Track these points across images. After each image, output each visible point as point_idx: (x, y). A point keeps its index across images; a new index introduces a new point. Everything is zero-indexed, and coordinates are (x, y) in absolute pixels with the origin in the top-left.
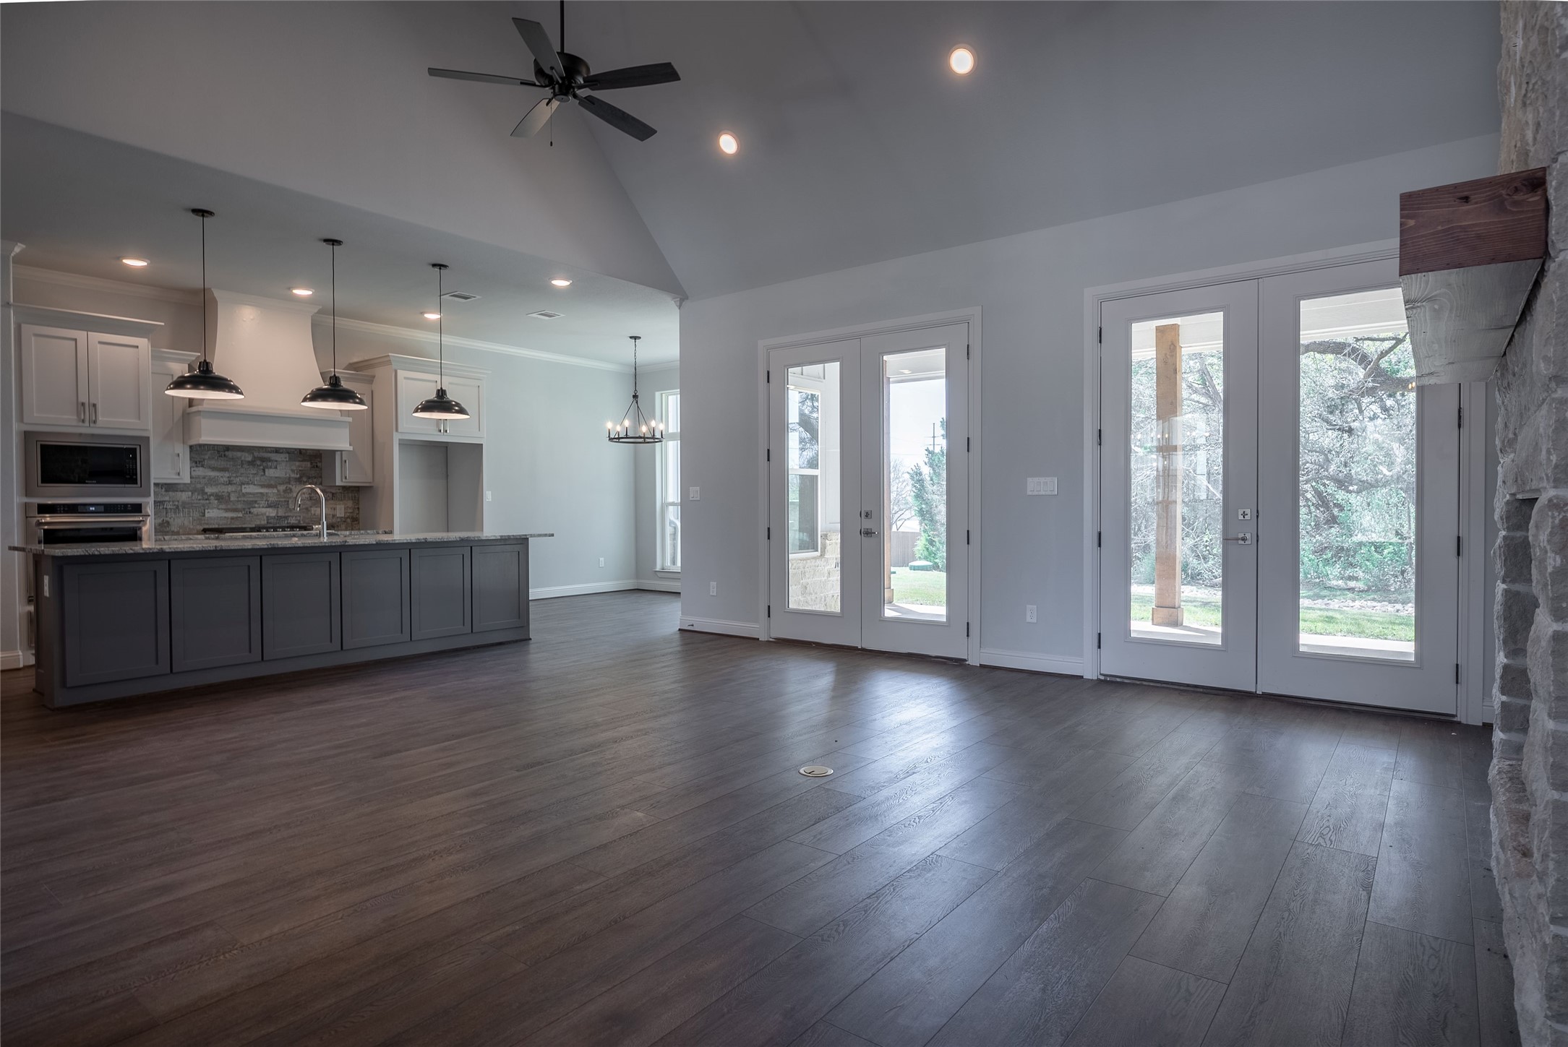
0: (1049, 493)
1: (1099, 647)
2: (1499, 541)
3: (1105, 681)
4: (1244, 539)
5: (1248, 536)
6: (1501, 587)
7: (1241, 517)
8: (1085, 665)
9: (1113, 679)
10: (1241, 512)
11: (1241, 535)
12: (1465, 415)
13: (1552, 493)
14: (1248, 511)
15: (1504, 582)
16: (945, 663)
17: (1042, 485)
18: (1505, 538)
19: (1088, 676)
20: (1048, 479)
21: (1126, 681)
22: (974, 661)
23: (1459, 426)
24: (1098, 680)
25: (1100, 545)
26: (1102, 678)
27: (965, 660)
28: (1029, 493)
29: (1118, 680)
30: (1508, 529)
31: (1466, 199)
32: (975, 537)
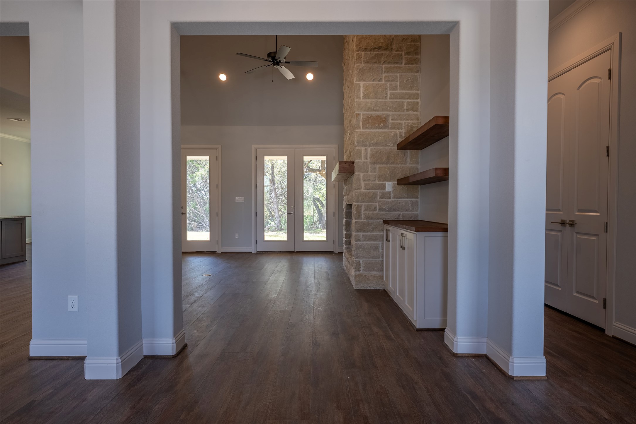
0: (242, 201)
1: (256, 244)
2: (344, 212)
3: (258, 253)
4: (292, 213)
5: (293, 213)
6: (345, 220)
7: (291, 208)
8: (252, 249)
9: (260, 252)
10: (291, 207)
11: (291, 213)
12: (335, 185)
13: (355, 204)
14: (293, 206)
15: (345, 219)
16: (210, 253)
17: (239, 199)
18: (346, 211)
19: (253, 252)
20: (242, 197)
21: (263, 252)
22: (219, 251)
23: (334, 188)
24: (256, 253)
25: (256, 216)
26: (257, 252)
27: (216, 252)
28: (236, 201)
29: (261, 252)
30: (346, 209)
31: (346, 164)
32: (219, 214)
